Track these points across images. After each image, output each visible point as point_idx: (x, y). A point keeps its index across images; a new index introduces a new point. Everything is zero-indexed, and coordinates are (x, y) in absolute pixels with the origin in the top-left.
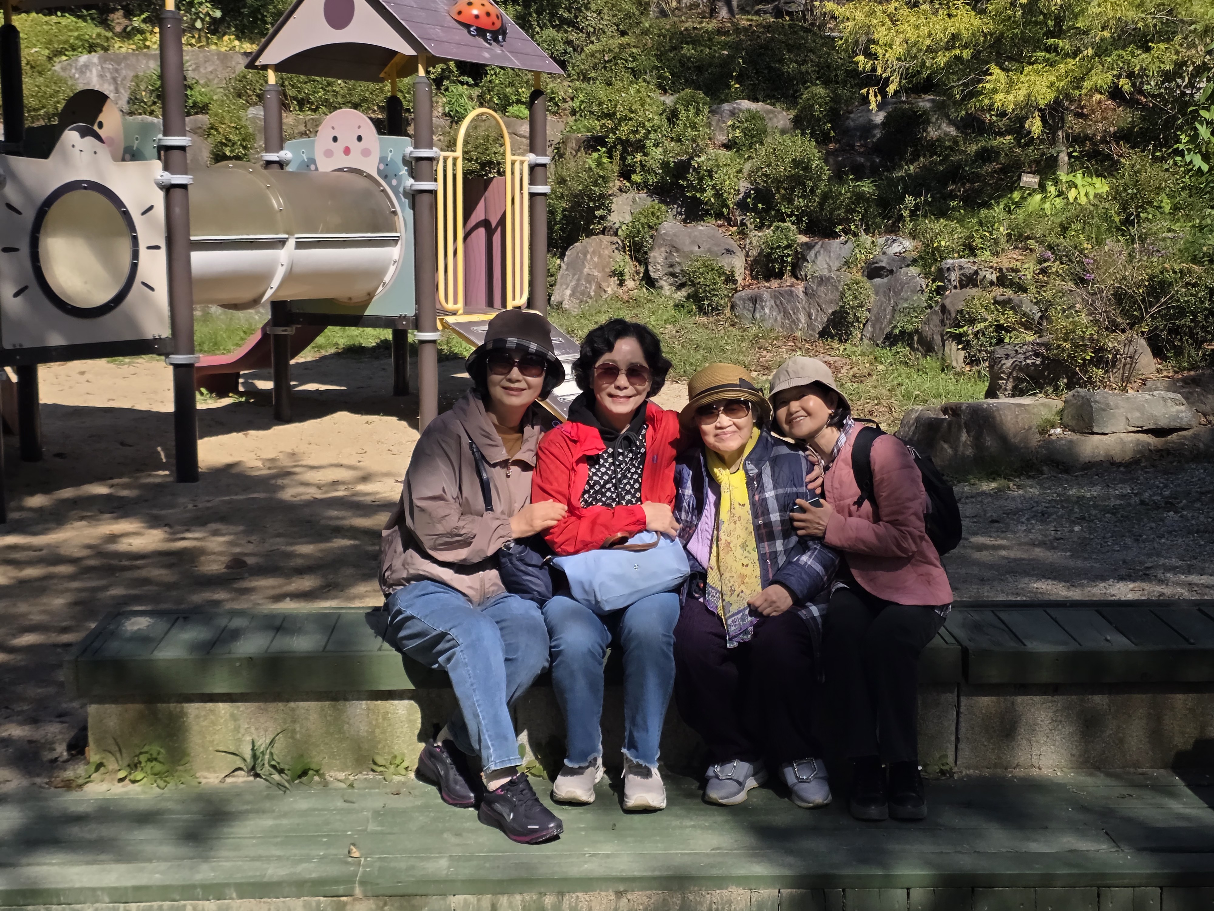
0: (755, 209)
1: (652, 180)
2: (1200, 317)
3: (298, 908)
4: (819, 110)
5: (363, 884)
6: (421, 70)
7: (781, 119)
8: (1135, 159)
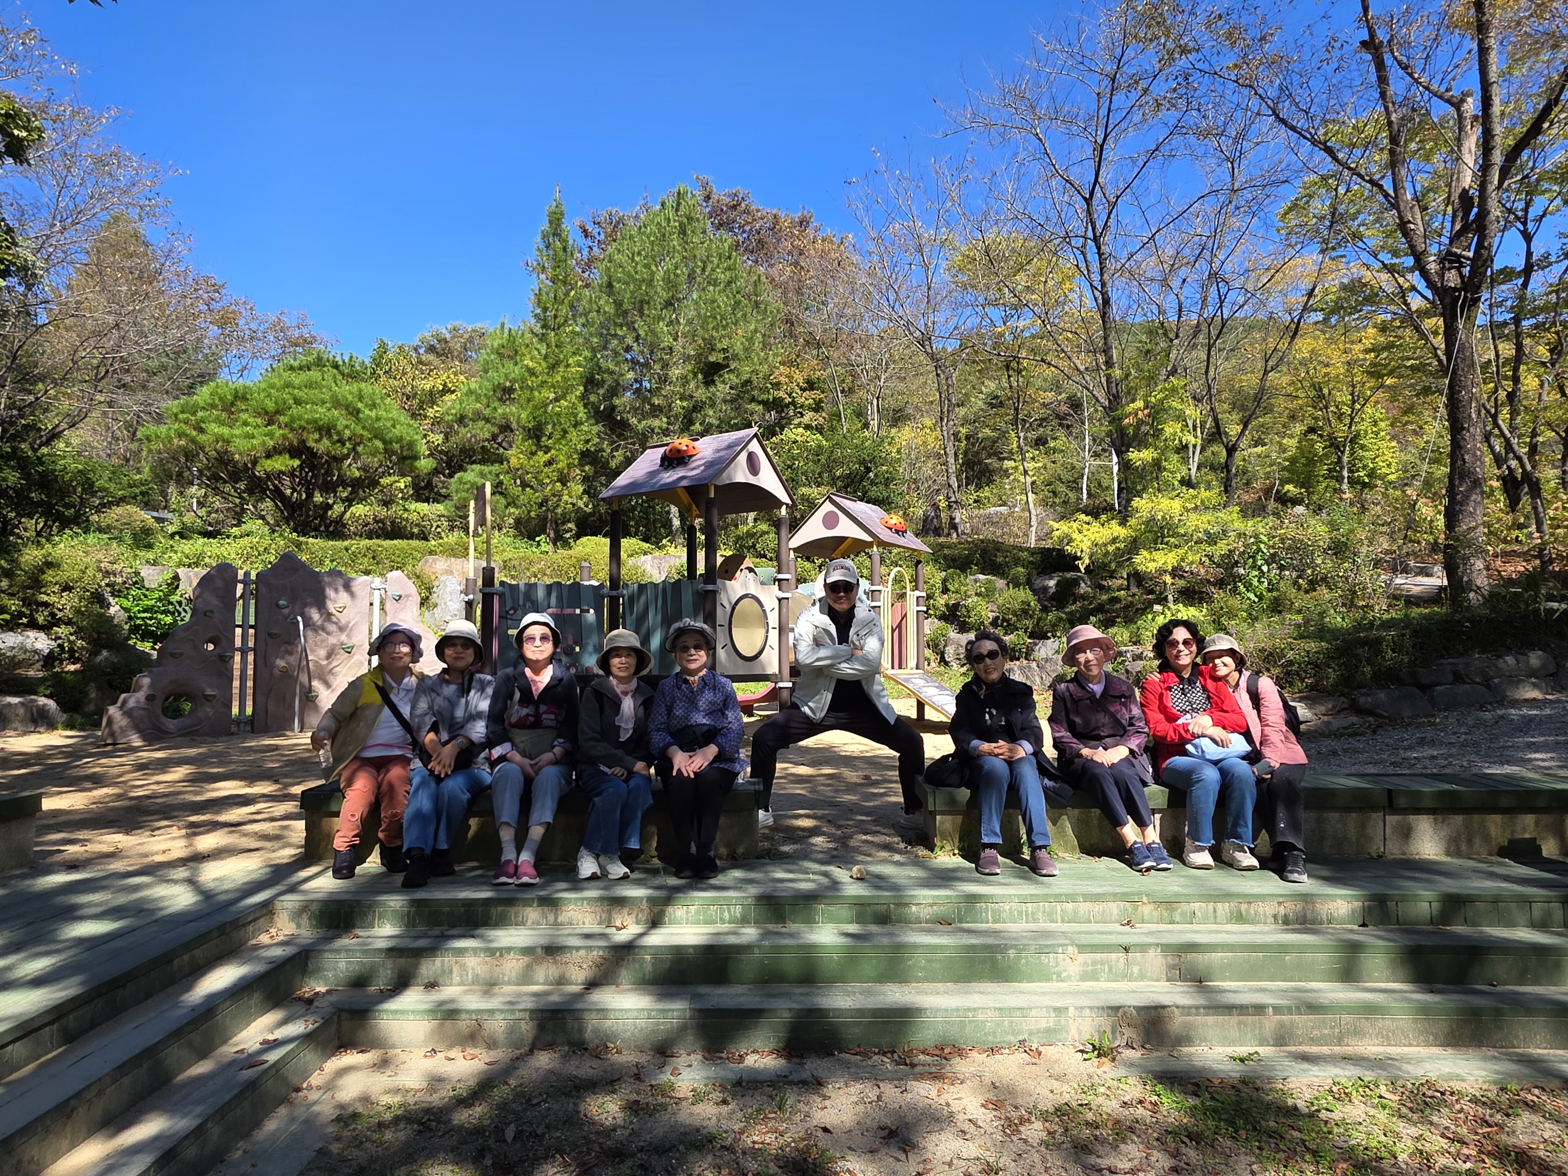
1: (938, 613)
2: (1303, 666)
3: (1114, 908)
4: (1022, 580)
5: (1147, 895)
6: (875, 549)
7: (1000, 583)
8: (1223, 595)
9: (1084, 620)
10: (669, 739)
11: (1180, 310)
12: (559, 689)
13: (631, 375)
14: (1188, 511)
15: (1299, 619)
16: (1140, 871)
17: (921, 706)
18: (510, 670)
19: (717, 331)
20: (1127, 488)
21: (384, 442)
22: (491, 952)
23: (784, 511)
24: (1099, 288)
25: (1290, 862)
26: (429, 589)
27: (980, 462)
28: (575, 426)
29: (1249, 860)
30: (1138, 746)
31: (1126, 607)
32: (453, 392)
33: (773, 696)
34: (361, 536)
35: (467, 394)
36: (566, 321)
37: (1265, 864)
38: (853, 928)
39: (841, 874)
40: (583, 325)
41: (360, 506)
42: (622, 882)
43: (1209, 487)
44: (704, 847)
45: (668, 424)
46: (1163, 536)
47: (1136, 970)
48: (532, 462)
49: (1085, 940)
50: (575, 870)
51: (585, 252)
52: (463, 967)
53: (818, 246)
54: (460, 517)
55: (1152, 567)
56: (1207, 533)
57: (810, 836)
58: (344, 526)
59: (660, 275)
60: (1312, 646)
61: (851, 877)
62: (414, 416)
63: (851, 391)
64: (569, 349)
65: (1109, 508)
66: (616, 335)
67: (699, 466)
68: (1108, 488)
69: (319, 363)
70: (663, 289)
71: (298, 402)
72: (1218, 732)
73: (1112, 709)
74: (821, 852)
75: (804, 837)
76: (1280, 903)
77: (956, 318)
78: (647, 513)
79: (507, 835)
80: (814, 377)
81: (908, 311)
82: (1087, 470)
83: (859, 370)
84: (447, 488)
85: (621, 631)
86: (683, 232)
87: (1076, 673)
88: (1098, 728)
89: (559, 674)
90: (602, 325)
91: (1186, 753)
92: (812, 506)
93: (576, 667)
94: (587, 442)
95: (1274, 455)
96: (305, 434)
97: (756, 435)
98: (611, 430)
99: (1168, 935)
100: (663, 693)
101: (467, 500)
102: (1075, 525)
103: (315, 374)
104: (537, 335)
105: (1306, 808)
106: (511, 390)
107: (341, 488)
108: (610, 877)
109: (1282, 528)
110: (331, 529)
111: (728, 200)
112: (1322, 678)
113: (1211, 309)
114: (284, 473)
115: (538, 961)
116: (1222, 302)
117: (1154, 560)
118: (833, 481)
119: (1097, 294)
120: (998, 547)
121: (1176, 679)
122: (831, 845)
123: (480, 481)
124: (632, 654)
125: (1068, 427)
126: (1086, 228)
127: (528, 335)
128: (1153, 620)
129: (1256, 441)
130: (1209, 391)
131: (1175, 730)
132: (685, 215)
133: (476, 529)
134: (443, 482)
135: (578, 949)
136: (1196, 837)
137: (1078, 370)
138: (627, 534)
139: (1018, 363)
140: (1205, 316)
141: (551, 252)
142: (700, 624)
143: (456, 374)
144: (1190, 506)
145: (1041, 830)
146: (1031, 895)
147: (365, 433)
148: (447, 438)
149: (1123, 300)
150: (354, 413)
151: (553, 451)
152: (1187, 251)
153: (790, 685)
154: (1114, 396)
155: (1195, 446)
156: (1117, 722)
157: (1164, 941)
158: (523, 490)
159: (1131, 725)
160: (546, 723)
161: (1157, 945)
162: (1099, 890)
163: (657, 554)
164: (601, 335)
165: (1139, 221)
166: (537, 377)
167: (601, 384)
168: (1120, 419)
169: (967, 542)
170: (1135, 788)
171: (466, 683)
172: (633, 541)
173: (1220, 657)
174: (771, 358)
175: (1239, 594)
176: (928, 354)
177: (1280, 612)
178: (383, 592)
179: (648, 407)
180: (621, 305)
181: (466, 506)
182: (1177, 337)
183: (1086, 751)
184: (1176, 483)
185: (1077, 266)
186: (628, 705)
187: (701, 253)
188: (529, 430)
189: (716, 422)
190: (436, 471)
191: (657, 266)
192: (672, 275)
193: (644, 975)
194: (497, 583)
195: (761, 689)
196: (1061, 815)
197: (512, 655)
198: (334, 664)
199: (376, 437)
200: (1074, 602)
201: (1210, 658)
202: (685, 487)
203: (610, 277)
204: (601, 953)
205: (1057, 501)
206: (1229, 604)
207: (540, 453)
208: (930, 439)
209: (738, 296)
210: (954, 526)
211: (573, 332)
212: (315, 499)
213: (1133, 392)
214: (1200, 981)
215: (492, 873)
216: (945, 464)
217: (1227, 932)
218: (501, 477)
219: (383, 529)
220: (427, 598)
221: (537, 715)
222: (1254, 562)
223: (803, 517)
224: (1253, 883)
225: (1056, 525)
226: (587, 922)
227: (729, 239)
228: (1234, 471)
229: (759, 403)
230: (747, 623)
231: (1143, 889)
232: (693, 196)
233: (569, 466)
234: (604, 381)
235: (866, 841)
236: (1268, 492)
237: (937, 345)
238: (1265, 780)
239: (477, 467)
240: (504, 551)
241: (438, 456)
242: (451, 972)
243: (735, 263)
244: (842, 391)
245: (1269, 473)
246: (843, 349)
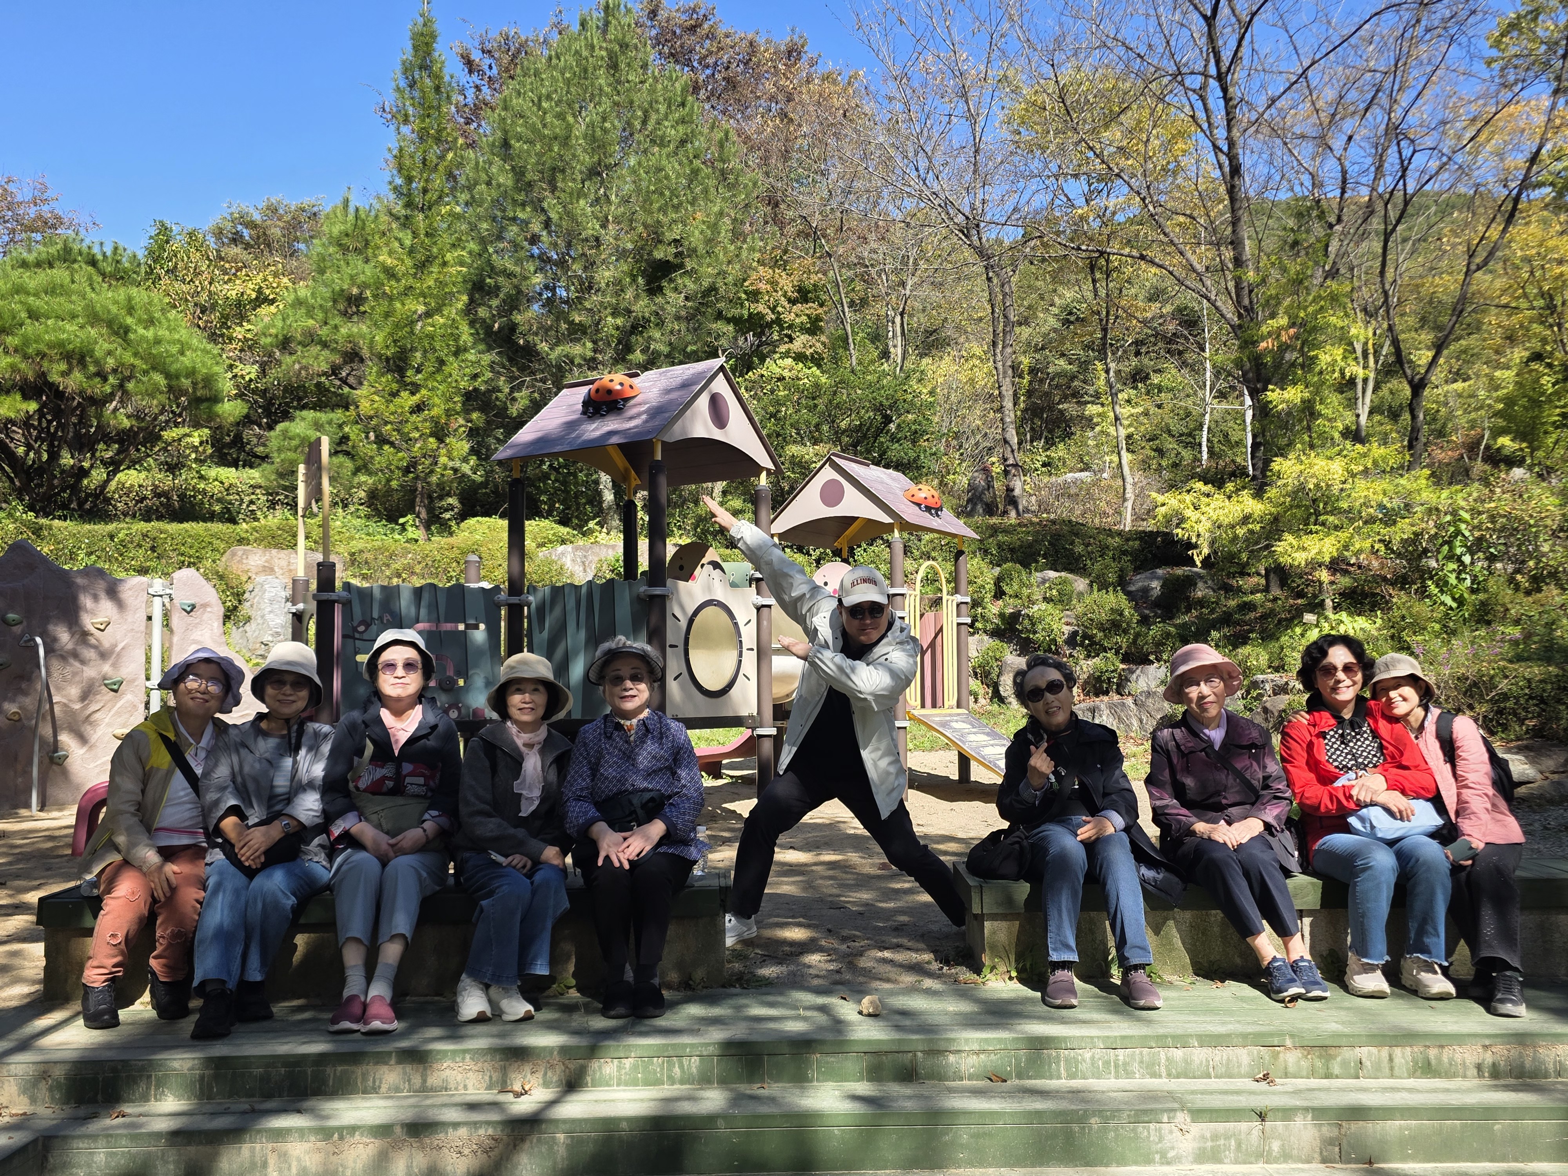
0: (1082, 645)
1: (989, 627)
2: (1522, 701)
3: (1244, 1056)
4: (1112, 577)
5: (1292, 1036)
6: (896, 533)
7: (1080, 584)
8: (1405, 598)
9: (1201, 636)
10: (593, 812)
11: (1344, 181)
12: (431, 742)
13: (538, 279)
14: (1353, 476)
15: (1515, 632)
16: (1282, 1001)
17: (964, 762)
18: (356, 715)
19: (665, 214)
20: (1266, 444)
21: (168, 376)
22: (326, 1133)
23: (763, 480)
24: (1225, 149)
25: (1501, 986)
26: (239, 596)
27: (1051, 408)
28: (456, 354)
29: (1439, 984)
30: (1277, 817)
31: (1264, 617)
32: (272, 302)
33: (749, 747)
34: (134, 516)
35: (293, 306)
36: (440, 197)
37: (1464, 991)
38: (863, 1088)
39: (847, 1010)
40: (467, 204)
41: (132, 472)
42: (523, 1026)
43: (1384, 441)
44: (645, 971)
45: (595, 351)
46: (1317, 514)
47: (1276, 1146)
48: (392, 408)
49: (1201, 1102)
50: (453, 1008)
51: (471, 93)
52: (284, 1156)
53: (814, 87)
54: (285, 488)
55: (1300, 558)
56: (1381, 506)
57: (801, 953)
58: (108, 501)
59: (579, 130)
60: (1535, 671)
61: (860, 1013)
62: (213, 338)
63: (864, 302)
64: (447, 239)
65: (1239, 472)
66: (514, 219)
67: (639, 415)
68: (1238, 443)
69: (67, 256)
70: (585, 151)
71: (34, 315)
72: (1396, 800)
73: (1239, 766)
74: (817, 976)
75: (792, 954)
76: (1486, 1047)
77: (1017, 196)
78: (565, 483)
79: (353, 957)
80: (808, 284)
81: (945, 186)
82: (1207, 417)
83: (873, 272)
84: (265, 445)
85: (526, 655)
86: (613, 66)
87: (1185, 713)
88: (1218, 793)
89: (432, 719)
90: (496, 202)
91: (1348, 829)
92: (806, 472)
93: (459, 709)
94: (475, 377)
95: (1482, 394)
96: (45, 364)
97: (722, 368)
98: (510, 360)
99: (1322, 1095)
100: (585, 744)
101: (294, 463)
102: (1188, 498)
103: (60, 274)
104: (397, 218)
105: (1522, 909)
106: (359, 300)
107: (101, 446)
108: (506, 1018)
109: (1491, 500)
110: (87, 506)
111: (684, 17)
112: (1549, 720)
113: (1389, 179)
114: (14, 423)
115: (396, 1146)
116: (1405, 170)
117: (1304, 549)
118: (837, 436)
119: (1224, 159)
120: (1075, 529)
121: (1332, 721)
122: (832, 967)
123: (313, 434)
124: (541, 688)
125: (1180, 353)
126: (1207, 61)
127: (384, 218)
128: (1302, 635)
129: (1457, 373)
130: (1386, 301)
131: (1331, 796)
132: (616, 40)
133: (308, 506)
134: (260, 437)
135: (456, 1125)
136: (1362, 950)
137: (1194, 270)
138: (536, 513)
139: (1107, 261)
140: (1381, 190)
141: (417, 94)
142: (641, 645)
143: (276, 275)
144: (1357, 468)
145: (1138, 941)
146: (1123, 1038)
147: (138, 362)
148: (264, 371)
149: (1260, 167)
150: (122, 332)
151: (424, 392)
152: (1353, 95)
153: (773, 731)
154: (1246, 309)
155: (1365, 380)
156: (1247, 785)
157: (1316, 1103)
158: (380, 448)
159: (1266, 787)
160: (411, 789)
161: (1306, 1109)
162: (1222, 1030)
163: (581, 543)
164: (494, 219)
165: (1285, 49)
166: (398, 280)
167: (494, 291)
168: (1255, 343)
169: (1032, 523)
170: (1273, 879)
171: (294, 735)
172: (545, 523)
173: (1396, 687)
174: (744, 254)
175: (1429, 596)
176: (975, 248)
177: (1489, 623)
178: (167, 600)
179: (564, 326)
180: (523, 174)
181: (294, 473)
182: (1339, 220)
183: (1201, 827)
184: (1337, 435)
185: (1193, 117)
186: (532, 764)
187: (641, 97)
188: (388, 360)
189: (665, 349)
190: (247, 420)
191: (575, 116)
192: (599, 132)
193: (555, 1163)
194: (338, 584)
195: (735, 737)
196: (1166, 919)
197: (363, 691)
198: (93, 707)
199: (154, 368)
200: (1188, 610)
201: (1381, 690)
202: (619, 445)
203: (506, 132)
204: (490, 1131)
205: (1164, 463)
206: (1415, 610)
207: (405, 394)
208: (979, 375)
209: (697, 163)
210: (1012, 501)
211: (451, 214)
212: (63, 461)
213: (1273, 302)
214: (1370, 1163)
215: (329, 1016)
216: (1000, 409)
217: (1410, 1090)
218: (347, 429)
219: (168, 506)
220: (236, 608)
221: (399, 778)
222: (1451, 549)
223: (792, 489)
224: (1446, 1018)
225: (1160, 499)
226: (470, 1086)
227: (684, 76)
228: (1421, 416)
229: (729, 321)
230: (711, 642)
231: (1286, 1028)
232: (628, 11)
233: (448, 413)
234: (498, 288)
235: (885, 961)
236: (1472, 447)
237: (989, 235)
238: (1464, 868)
239: (310, 414)
240: (352, 538)
241: (251, 397)
242: (265, 1165)
243: (691, 114)
244: (852, 304)
245: (1474, 421)
246: (853, 241)
